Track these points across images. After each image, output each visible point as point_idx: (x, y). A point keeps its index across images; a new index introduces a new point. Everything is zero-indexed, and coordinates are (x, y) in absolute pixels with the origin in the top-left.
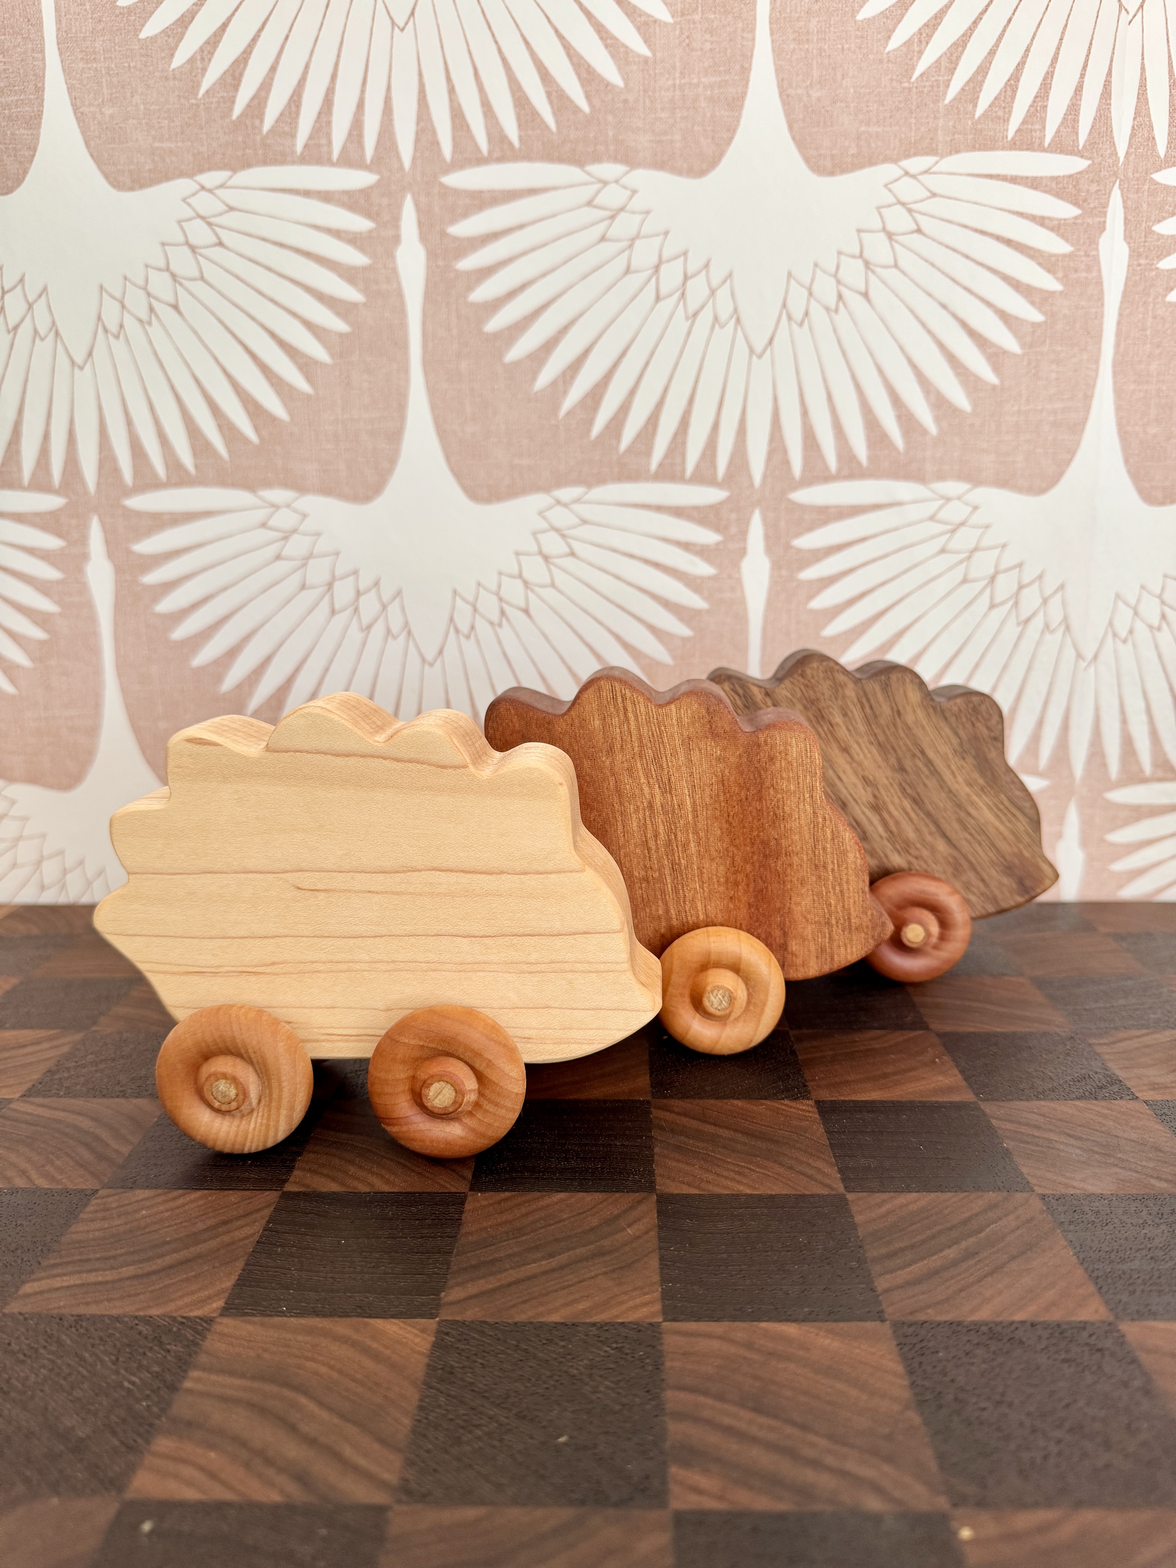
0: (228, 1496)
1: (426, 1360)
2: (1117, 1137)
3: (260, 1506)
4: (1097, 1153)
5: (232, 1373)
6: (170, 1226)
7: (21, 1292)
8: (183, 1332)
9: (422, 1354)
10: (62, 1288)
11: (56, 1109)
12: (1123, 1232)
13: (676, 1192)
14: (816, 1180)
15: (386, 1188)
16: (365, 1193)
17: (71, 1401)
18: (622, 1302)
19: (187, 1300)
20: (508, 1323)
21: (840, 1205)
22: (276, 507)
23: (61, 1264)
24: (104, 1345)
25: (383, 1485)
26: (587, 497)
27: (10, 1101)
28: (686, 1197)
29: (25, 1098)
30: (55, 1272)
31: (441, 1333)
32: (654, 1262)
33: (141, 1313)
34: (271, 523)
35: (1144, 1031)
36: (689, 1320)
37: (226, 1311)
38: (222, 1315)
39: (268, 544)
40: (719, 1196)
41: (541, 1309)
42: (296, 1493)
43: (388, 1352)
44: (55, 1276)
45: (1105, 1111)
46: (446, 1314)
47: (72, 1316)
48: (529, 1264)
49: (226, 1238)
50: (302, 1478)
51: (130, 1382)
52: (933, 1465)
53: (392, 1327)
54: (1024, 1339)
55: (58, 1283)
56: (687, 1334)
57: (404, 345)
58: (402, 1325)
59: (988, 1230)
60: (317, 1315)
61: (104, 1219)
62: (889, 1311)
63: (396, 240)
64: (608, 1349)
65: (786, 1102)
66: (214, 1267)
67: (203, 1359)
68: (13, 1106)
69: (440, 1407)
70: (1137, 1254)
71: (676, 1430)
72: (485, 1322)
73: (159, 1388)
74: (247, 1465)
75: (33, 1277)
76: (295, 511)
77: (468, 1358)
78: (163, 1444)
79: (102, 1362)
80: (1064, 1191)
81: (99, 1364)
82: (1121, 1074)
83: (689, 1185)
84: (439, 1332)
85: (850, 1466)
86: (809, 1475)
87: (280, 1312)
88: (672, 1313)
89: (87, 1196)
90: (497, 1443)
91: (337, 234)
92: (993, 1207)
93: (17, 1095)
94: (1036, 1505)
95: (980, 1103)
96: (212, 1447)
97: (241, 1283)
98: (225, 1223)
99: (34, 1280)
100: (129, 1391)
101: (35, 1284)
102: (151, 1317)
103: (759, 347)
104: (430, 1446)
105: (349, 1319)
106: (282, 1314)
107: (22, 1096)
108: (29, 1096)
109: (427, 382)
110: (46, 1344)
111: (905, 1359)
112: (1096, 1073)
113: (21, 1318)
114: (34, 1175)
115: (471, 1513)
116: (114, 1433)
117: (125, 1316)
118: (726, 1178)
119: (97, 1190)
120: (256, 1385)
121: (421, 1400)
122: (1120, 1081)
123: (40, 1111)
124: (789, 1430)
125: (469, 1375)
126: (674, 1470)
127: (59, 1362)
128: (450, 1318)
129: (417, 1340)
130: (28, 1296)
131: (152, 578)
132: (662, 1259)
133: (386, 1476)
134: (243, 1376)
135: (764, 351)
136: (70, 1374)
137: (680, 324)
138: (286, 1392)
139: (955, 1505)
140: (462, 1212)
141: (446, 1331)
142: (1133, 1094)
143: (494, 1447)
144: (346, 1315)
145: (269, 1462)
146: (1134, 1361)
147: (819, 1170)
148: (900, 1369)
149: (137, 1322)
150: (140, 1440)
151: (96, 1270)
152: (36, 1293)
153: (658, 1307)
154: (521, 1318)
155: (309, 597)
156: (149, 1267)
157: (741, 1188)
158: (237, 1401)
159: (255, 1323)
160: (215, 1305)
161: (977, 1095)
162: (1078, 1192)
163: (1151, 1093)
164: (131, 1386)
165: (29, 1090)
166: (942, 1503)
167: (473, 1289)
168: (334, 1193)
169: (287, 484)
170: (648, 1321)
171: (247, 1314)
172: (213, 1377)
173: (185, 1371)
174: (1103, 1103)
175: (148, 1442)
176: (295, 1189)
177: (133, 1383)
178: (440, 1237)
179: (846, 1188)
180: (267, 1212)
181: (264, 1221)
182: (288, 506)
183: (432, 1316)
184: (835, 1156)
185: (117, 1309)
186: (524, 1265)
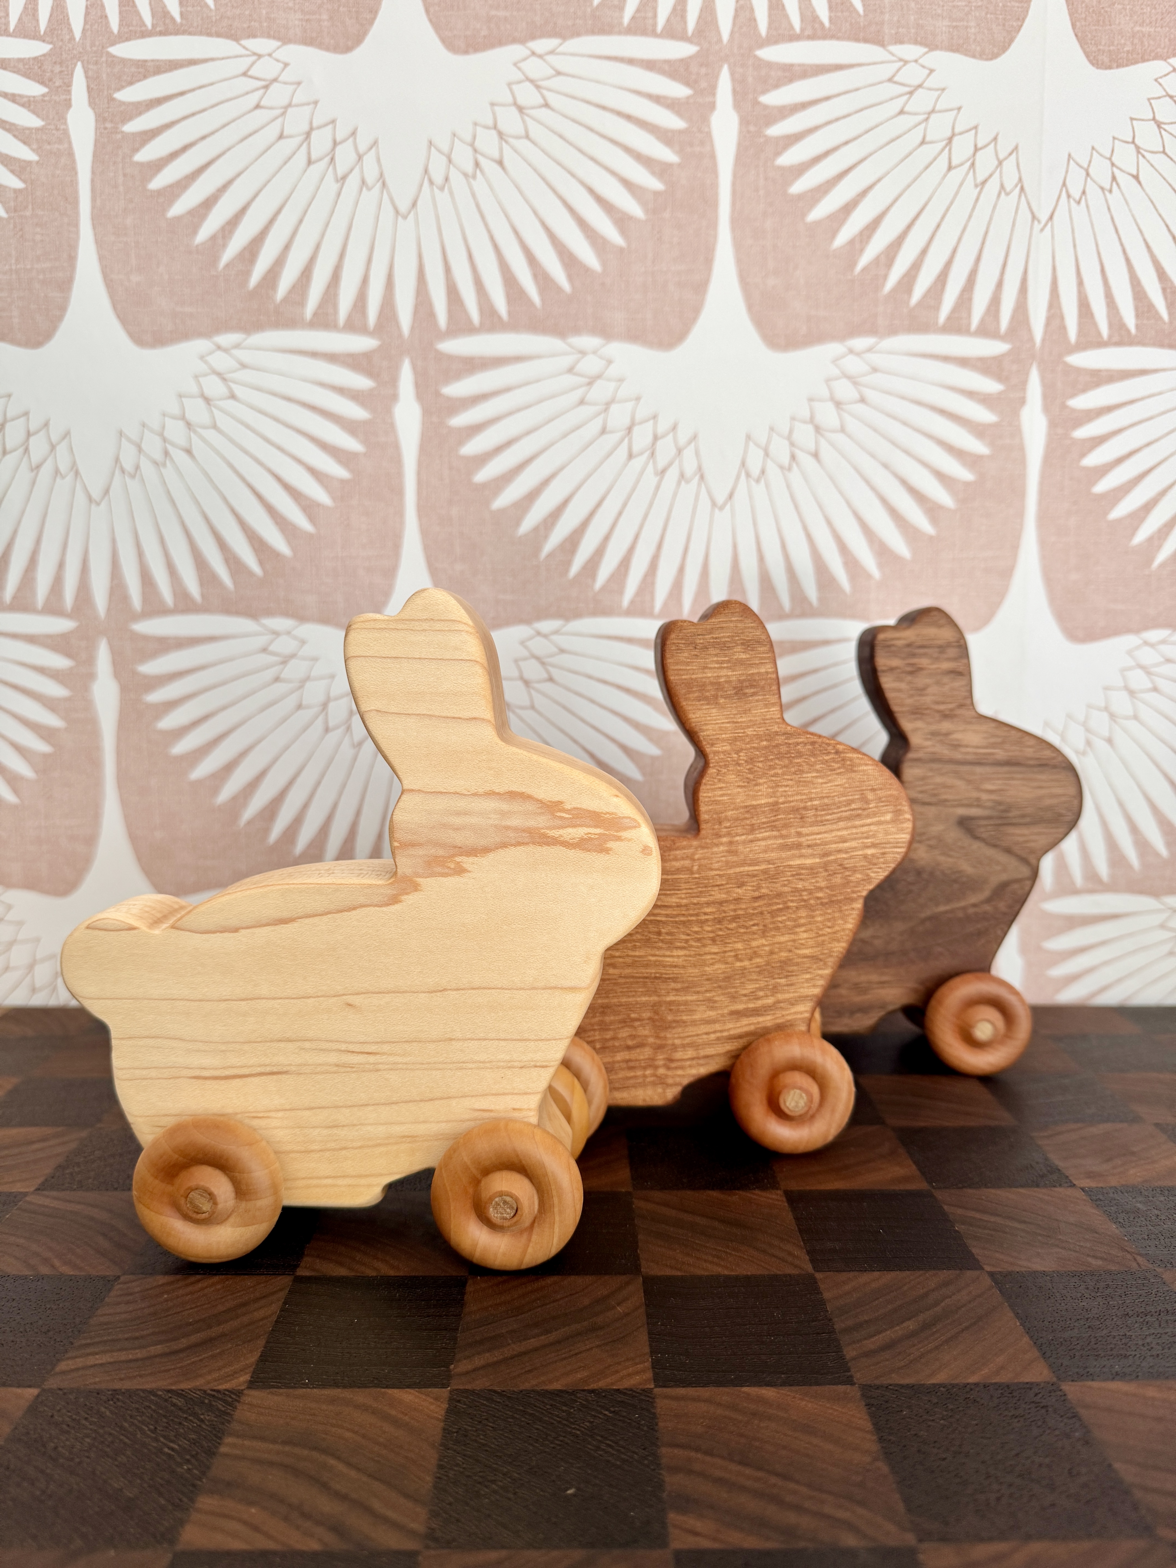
0: (271, 1545)
1: (442, 1424)
2: (1057, 1220)
3: (302, 1554)
4: (1040, 1235)
5: (263, 1439)
6: (191, 1308)
7: (57, 1369)
8: (214, 1403)
9: (438, 1419)
10: (95, 1365)
11: (70, 1201)
12: (1063, 1304)
13: (659, 1274)
14: (786, 1262)
15: (392, 1273)
16: (371, 1277)
17: (117, 1466)
18: (617, 1372)
19: (216, 1375)
20: (514, 1391)
21: (810, 1285)
22: (276, 634)
23: (93, 1344)
24: (141, 1416)
25: (412, 1533)
26: (564, 629)
27: (25, 1194)
28: (669, 1278)
29: (40, 1192)
30: (88, 1351)
31: (453, 1400)
32: (643, 1337)
33: (173, 1388)
34: (272, 648)
35: (1079, 1125)
36: (678, 1386)
37: (253, 1384)
38: (249, 1388)
39: (267, 667)
40: (700, 1278)
41: (543, 1378)
42: (333, 1542)
43: (406, 1418)
44: (88, 1354)
45: (1046, 1198)
46: (457, 1384)
47: (109, 1391)
48: (529, 1339)
49: (245, 1319)
50: (337, 1529)
51: (169, 1448)
52: (901, 1507)
53: (408, 1396)
54: (978, 1399)
55: (91, 1361)
56: (677, 1398)
57: (399, 492)
58: (417, 1394)
59: (943, 1304)
60: (338, 1387)
61: (128, 1303)
62: (857, 1376)
63: (395, 397)
64: (607, 1413)
65: (757, 1192)
66: (237, 1345)
67: (235, 1426)
68: (28, 1199)
69: (457, 1465)
70: (1076, 1324)
71: (673, 1482)
72: (495, 1392)
73: (197, 1453)
74: (286, 1519)
75: (67, 1356)
76: (295, 638)
77: (480, 1422)
78: (205, 1502)
79: (141, 1430)
80: (1010, 1269)
81: (139, 1433)
82: (1061, 1164)
83: (671, 1267)
84: (451, 1400)
85: (828, 1510)
86: (792, 1518)
87: (302, 1384)
88: (661, 1380)
89: (109, 1282)
90: (511, 1496)
91: (341, 390)
92: (946, 1284)
93: (32, 1189)
94: (991, 1539)
95: (933, 1191)
96: (251, 1504)
97: (263, 1359)
98: (244, 1305)
99: (68, 1359)
100: (170, 1456)
101: (70, 1362)
102: (183, 1391)
103: (720, 499)
104: (451, 1499)
105: (368, 1390)
106: (306, 1386)
107: (38, 1189)
108: (43, 1190)
109: (421, 525)
110: (86, 1416)
111: (872, 1416)
112: (1037, 1163)
113: (61, 1393)
114: (57, 1263)
115: (493, 1555)
116: (160, 1494)
117: (158, 1390)
118: (705, 1261)
119: (119, 1277)
120: (287, 1448)
121: (440, 1460)
122: (1059, 1170)
123: (55, 1204)
124: (773, 1480)
125: (482, 1437)
126: (673, 1517)
127: (101, 1431)
128: (461, 1387)
129: (432, 1407)
130: (63, 1373)
131: (155, 697)
132: (650, 1333)
133: (414, 1526)
134: (274, 1441)
135: (725, 504)
136: (112, 1442)
137: (650, 478)
138: (315, 1454)
139: (921, 1541)
140: (463, 1294)
141: (458, 1398)
142: (1071, 1182)
143: (509, 1499)
144: (364, 1386)
145: (306, 1516)
146: (1075, 1416)
147: (790, 1254)
148: (869, 1426)
149: (170, 1395)
150: (185, 1500)
151: (126, 1349)
152: (72, 1371)
153: (649, 1375)
154: (527, 1386)
155: (304, 716)
156: (175, 1346)
157: (720, 1269)
158: (271, 1464)
159: (281, 1394)
160: (242, 1379)
161: (930, 1183)
162: (1023, 1269)
163: (1088, 1181)
164: (170, 1452)
165: (43, 1184)
166: (910, 1539)
167: (479, 1361)
168: (343, 1277)
169: (286, 614)
170: (641, 1387)
171: (273, 1387)
172: (247, 1443)
173: (220, 1438)
174: (1044, 1190)
175: (192, 1500)
176: (307, 1273)
177: (173, 1449)
178: (445, 1315)
179: (814, 1268)
180: (282, 1295)
181: (281, 1303)
182: (288, 633)
183: (444, 1386)
184: (803, 1240)
185: (149, 1384)
186: (525, 1339)
